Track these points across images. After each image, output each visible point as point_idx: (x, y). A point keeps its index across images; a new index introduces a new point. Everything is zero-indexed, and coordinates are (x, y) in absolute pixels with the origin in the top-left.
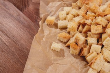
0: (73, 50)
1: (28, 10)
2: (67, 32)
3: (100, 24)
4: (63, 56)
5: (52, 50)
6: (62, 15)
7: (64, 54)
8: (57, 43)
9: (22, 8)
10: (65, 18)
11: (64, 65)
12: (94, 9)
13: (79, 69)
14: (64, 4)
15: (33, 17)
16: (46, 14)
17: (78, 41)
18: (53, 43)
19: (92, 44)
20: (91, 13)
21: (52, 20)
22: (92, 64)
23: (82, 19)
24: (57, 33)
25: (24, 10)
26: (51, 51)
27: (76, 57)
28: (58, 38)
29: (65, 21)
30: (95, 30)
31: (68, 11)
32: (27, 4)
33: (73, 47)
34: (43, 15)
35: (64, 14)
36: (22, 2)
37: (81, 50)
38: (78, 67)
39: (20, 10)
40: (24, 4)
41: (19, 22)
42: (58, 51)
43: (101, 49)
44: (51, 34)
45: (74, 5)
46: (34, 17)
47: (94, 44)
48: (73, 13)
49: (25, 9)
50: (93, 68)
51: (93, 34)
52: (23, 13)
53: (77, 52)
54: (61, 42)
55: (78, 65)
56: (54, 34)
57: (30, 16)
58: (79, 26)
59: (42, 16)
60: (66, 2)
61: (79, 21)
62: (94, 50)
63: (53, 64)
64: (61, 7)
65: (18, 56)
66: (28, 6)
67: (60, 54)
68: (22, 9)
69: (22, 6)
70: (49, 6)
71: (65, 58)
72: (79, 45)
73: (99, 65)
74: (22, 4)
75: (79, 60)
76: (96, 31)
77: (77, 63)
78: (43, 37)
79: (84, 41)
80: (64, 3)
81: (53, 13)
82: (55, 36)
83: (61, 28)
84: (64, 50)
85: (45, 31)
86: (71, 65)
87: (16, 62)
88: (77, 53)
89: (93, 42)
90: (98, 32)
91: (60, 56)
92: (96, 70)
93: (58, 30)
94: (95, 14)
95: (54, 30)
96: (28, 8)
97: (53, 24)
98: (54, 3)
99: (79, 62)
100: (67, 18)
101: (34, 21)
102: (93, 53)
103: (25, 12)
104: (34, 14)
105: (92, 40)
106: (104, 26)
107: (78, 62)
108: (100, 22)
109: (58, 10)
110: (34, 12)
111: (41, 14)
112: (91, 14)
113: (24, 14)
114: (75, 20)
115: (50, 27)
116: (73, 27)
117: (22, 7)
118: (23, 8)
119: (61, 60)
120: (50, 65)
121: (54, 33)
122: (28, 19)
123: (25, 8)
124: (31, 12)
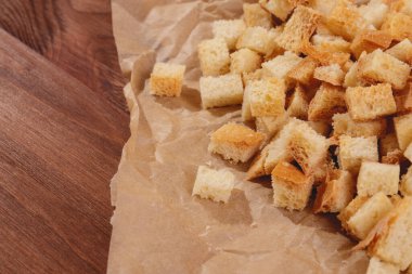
0: (287, 193)
1: (63, 45)
2: (243, 119)
3: (380, 78)
4: (248, 219)
5: (198, 196)
7: (247, 209)
8: (212, 167)
9: (39, 38)
10: (223, 64)
11: (261, 257)
12: (343, 23)
13: (322, 265)
14: (209, 9)
15: (92, 71)
16: (144, 53)
17: (302, 155)
18: (201, 168)
19: (360, 160)
20: (329, 38)
21: (173, 76)
22: (380, 242)
23: (299, 66)
24: (204, 128)
25: (50, 46)
26: (194, 203)
27: (298, 217)
28: (211, 147)
30: (368, 104)
31: (230, 37)
32: (55, 22)
33: (286, 181)
34: (135, 59)
35: (218, 51)
36: (34, 12)
37: (318, 189)
38: (316, 257)
39: (31, 46)
40: (41, 20)
41: (38, 95)
42: (222, 202)
43: (400, 179)
44: (183, 135)
45: (251, 13)
46: (95, 70)
47: (369, 160)
48: (258, 42)
49: (52, 41)
50: (384, 256)
51: (359, 121)
52: (47, 57)
53: (301, 196)
54: (228, 162)
55: (315, 251)
56: (193, 133)
57: (77, 68)
59: (128, 63)
61: (290, 72)
62: (372, 186)
63: (212, 255)
64: (198, 22)
65: (61, 234)
66: (62, 29)
67: (233, 210)
68: (41, 43)
69: (35, 28)
71: (255, 227)
72: (308, 171)
73: (404, 242)
74: (36, 20)
75: (313, 229)
76: (371, 107)
77: (309, 242)
78: (152, 148)
79: (325, 150)
80: (205, 5)
81: (168, 50)
83: (215, 107)
84: (246, 194)
85: (153, 125)
86: (288, 252)
87: (62, 262)
88: (301, 201)
90: (379, 111)
91: (233, 221)
92: (395, 264)
93: (204, 116)
94: (348, 39)
95: (186, 115)
96: (62, 37)
97: (178, 95)
98: (168, 9)
99: (316, 236)
100: (233, 66)
101: (99, 85)
102: (369, 196)
103: (55, 51)
104: (91, 59)
106: (399, 84)
107: (312, 237)
108: (382, 73)
109: (187, 36)
110: (90, 52)
111: (125, 56)
112: (332, 43)
113: (53, 60)
114: (274, 71)
116: (269, 98)
117: (36, 34)
118: (42, 35)
120: (204, 261)
121: (190, 129)
122: (73, 82)
123: (49, 38)
124: (80, 53)
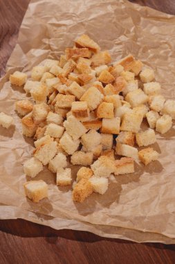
6: (37, 72)
29: (38, 82)
58: (51, 94)
60: (55, 52)
70: (28, 54)
82: (13, 103)
89: (54, 120)
105: (54, 117)
115: (14, 90)
119: (4, 141)
